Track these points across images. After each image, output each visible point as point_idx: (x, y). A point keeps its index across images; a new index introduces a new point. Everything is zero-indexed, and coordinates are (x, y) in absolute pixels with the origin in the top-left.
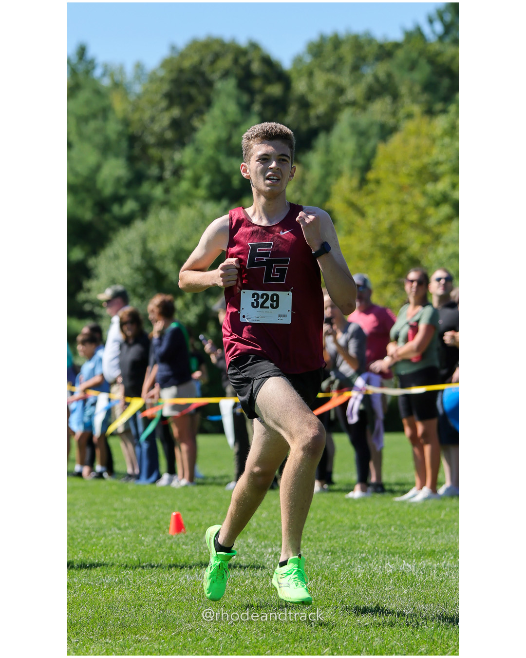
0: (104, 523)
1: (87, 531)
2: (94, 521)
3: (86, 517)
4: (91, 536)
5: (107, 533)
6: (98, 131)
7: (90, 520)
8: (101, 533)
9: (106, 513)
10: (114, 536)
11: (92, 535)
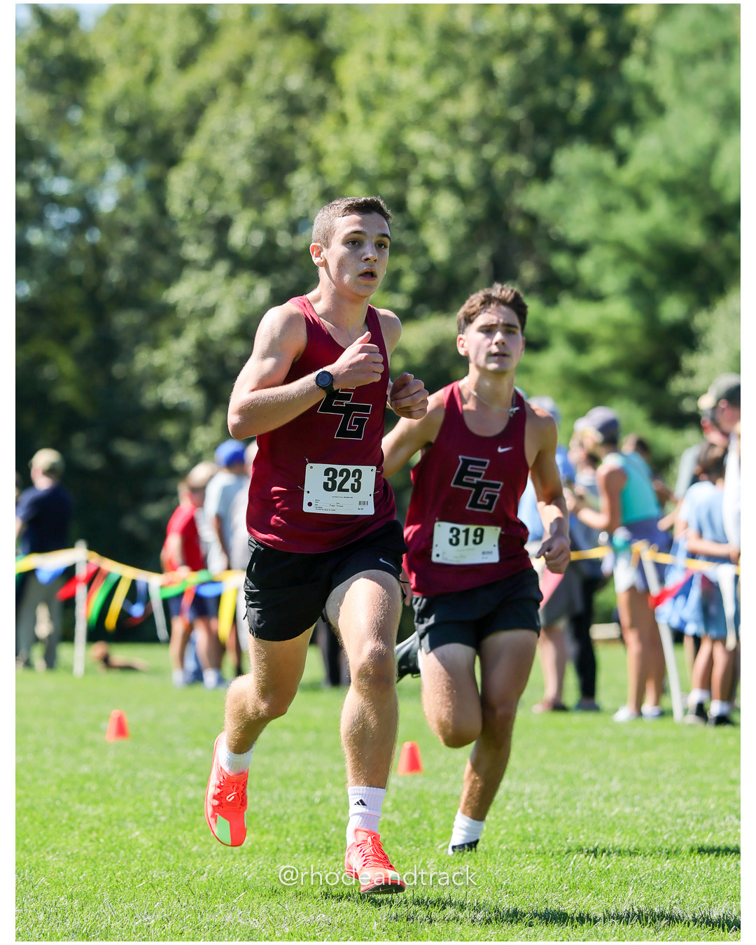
0: (712, 806)
1: (679, 821)
2: (694, 801)
3: (679, 794)
4: (687, 830)
5: (716, 825)
6: (712, 82)
7: (685, 800)
8: (707, 824)
9: (715, 788)
10: (730, 830)
11: (690, 828)
